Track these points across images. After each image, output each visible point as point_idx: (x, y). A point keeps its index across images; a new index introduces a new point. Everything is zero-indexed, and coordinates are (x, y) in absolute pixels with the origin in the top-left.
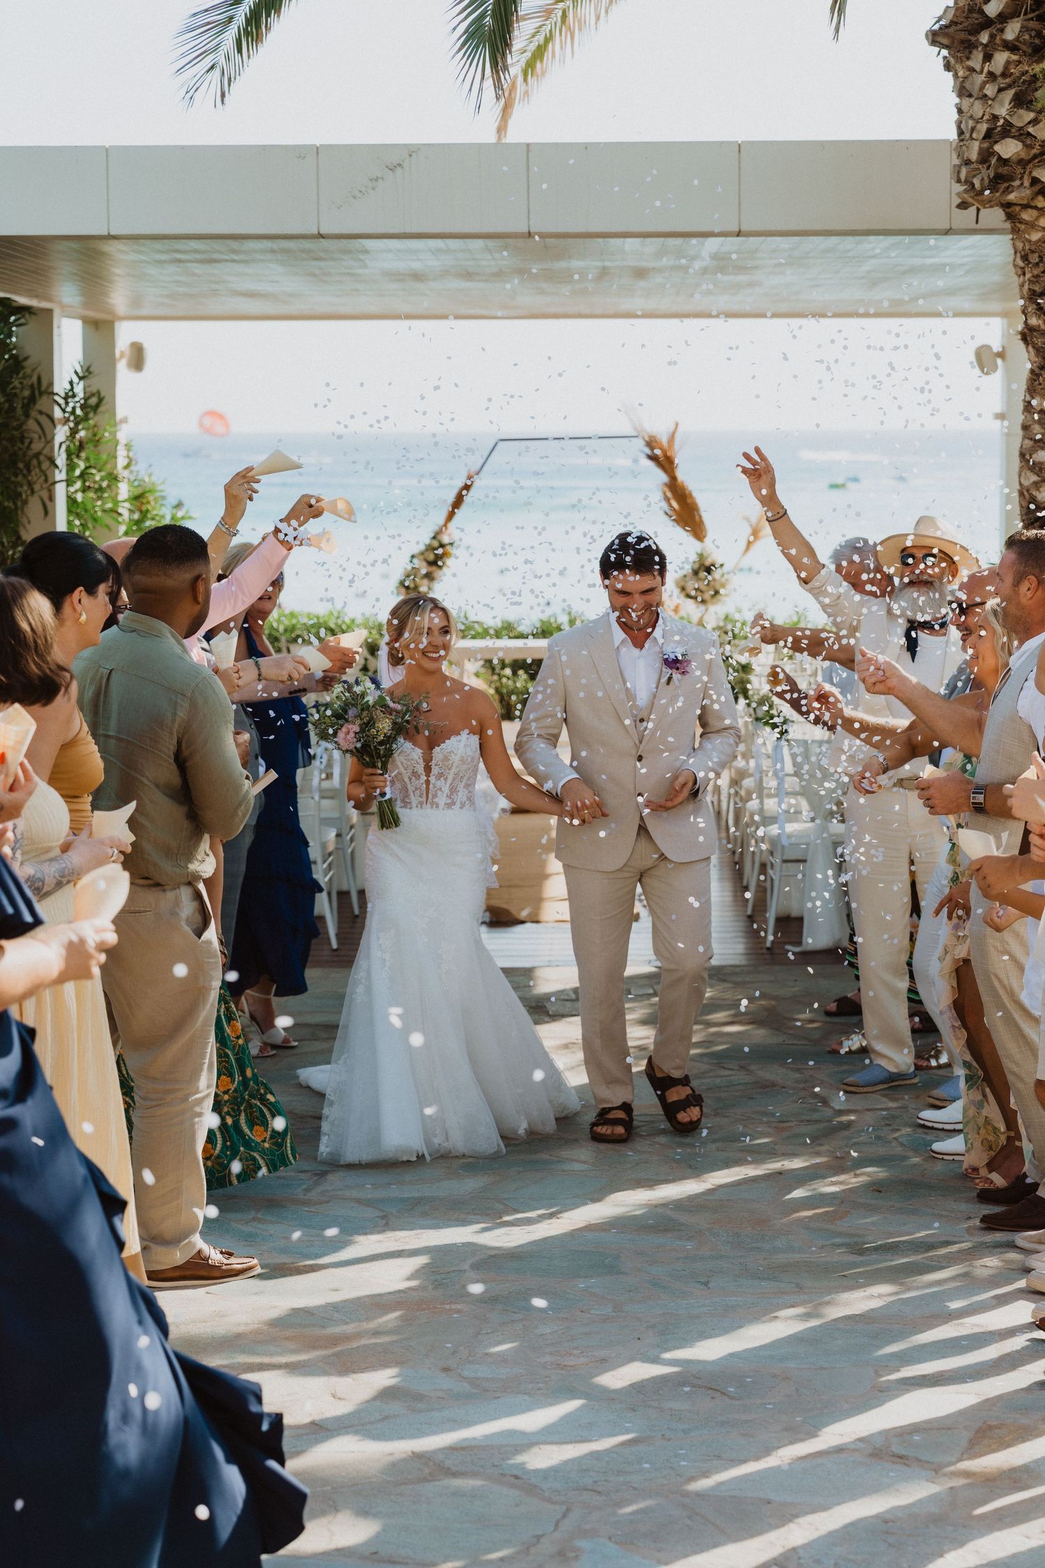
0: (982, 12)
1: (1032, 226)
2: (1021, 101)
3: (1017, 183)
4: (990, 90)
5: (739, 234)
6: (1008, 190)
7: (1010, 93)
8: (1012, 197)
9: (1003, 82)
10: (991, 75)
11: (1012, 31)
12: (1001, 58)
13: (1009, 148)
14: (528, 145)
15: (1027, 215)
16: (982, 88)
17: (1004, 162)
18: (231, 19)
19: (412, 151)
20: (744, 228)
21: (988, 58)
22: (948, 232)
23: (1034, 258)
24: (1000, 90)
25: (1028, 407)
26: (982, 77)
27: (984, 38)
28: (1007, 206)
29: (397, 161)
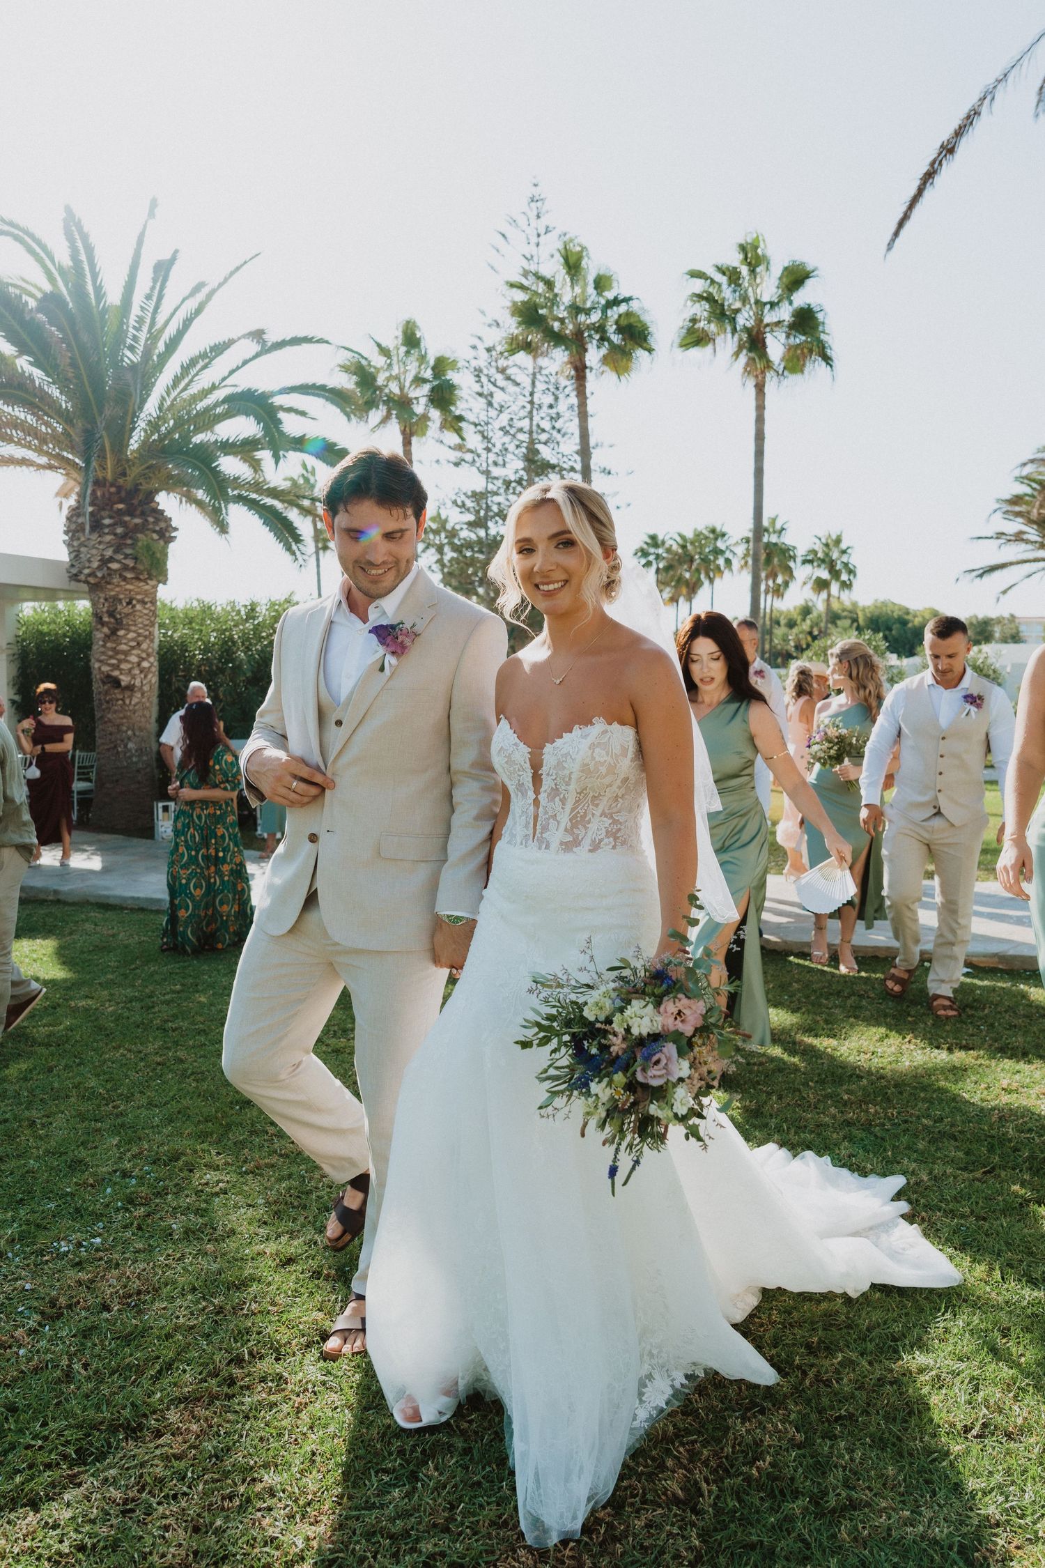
0: (100, 522)
9: (108, 545)
15: (109, 587)
17: (112, 570)
21: (101, 536)
23: (111, 600)
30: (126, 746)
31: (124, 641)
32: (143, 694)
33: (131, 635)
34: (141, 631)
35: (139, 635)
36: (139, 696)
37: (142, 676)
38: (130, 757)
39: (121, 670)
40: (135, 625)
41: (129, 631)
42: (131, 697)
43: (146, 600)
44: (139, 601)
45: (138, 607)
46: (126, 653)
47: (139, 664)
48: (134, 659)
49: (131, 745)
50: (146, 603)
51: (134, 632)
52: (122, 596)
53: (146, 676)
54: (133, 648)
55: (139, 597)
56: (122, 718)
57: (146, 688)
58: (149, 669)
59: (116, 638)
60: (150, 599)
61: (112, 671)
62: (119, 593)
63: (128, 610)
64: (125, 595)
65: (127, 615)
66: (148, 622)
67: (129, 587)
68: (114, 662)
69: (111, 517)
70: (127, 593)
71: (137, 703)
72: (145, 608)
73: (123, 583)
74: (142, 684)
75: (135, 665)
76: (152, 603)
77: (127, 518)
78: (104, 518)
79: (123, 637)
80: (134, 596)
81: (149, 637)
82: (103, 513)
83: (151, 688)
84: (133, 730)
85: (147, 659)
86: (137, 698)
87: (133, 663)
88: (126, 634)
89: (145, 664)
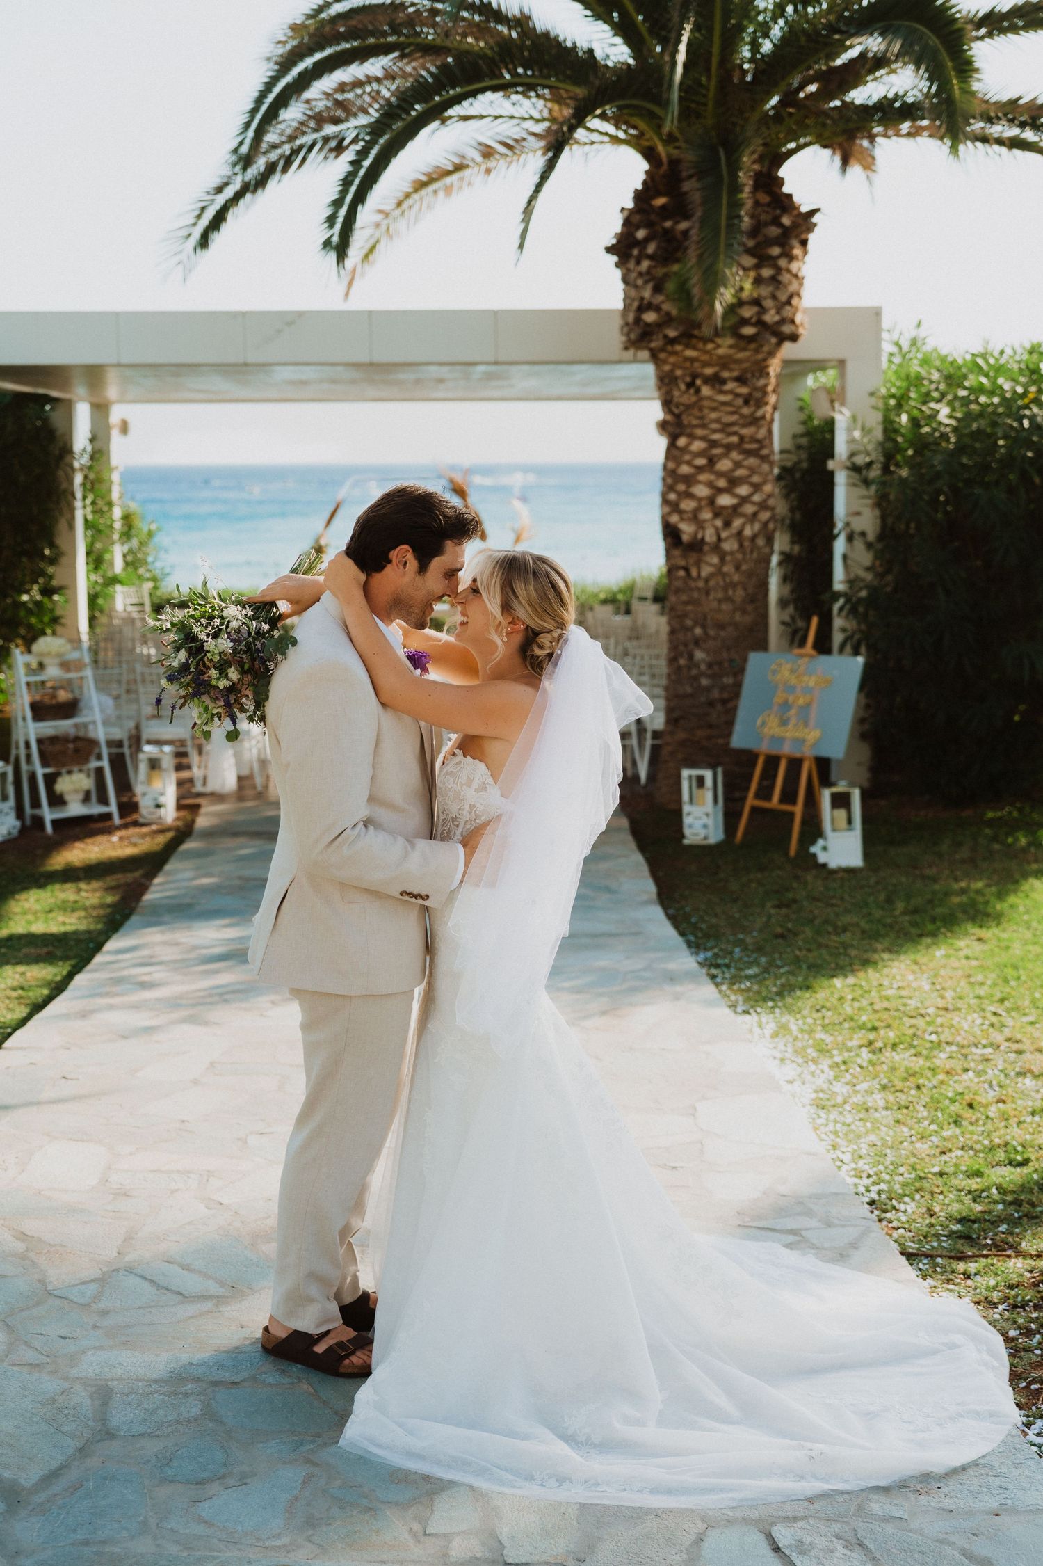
0: (633, 237)
1: (665, 362)
2: (657, 289)
3: (655, 337)
4: (640, 282)
5: (496, 363)
6: (650, 341)
7: (649, 286)
8: (653, 345)
9: (647, 278)
10: (640, 274)
11: (651, 248)
12: (646, 264)
13: (650, 317)
14: (370, 312)
15: (662, 356)
16: (636, 279)
17: (647, 325)
18: (190, 235)
19: (300, 314)
20: (500, 359)
21: (638, 263)
22: (620, 362)
23: (666, 381)
24: (646, 282)
25: (665, 467)
26: (633, 275)
27: (635, 252)
28: (651, 350)
29: (291, 321)
30: (691, 656)
31: (687, 457)
32: (722, 559)
33: (697, 446)
34: (716, 436)
35: (713, 444)
36: (715, 560)
37: (719, 523)
38: (696, 678)
39: (681, 512)
40: (704, 426)
41: (692, 437)
42: (698, 564)
43: (725, 374)
44: (708, 380)
45: (706, 391)
46: (689, 480)
47: (711, 501)
48: (701, 491)
49: (699, 655)
50: (724, 382)
51: (703, 438)
52: (679, 373)
53: (727, 524)
54: (700, 469)
55: (709, 371)
56: (686, 604)
57: (728, 546)
58: (735, 508)
59: (676, 452)
60: (735, 374)
61: (669, 514)
62: (675, 366)
63: (689, 398)
64: (684, 368)
65: (688, 407)
66: (734, 418)
67: (690, 353)
68: (672, 496)
69: (649, 225)
70: (688, 364)
71: (712, 575)
72: (722, 392)
73: (678, 348)
74: (719, 539)
75: (703, 503)
76: (741, 380)
77: (668, 224)
78: (638, 228)
79: (684, 450)
80: (699, 370)
81: (738, 447)
82: (636, 218)
83: (741, 545)
84: (704, 627)
85: (728, 490)
86: (711, 565)
87: (700, 500)
88: (688, 445)
89: (725, 500)
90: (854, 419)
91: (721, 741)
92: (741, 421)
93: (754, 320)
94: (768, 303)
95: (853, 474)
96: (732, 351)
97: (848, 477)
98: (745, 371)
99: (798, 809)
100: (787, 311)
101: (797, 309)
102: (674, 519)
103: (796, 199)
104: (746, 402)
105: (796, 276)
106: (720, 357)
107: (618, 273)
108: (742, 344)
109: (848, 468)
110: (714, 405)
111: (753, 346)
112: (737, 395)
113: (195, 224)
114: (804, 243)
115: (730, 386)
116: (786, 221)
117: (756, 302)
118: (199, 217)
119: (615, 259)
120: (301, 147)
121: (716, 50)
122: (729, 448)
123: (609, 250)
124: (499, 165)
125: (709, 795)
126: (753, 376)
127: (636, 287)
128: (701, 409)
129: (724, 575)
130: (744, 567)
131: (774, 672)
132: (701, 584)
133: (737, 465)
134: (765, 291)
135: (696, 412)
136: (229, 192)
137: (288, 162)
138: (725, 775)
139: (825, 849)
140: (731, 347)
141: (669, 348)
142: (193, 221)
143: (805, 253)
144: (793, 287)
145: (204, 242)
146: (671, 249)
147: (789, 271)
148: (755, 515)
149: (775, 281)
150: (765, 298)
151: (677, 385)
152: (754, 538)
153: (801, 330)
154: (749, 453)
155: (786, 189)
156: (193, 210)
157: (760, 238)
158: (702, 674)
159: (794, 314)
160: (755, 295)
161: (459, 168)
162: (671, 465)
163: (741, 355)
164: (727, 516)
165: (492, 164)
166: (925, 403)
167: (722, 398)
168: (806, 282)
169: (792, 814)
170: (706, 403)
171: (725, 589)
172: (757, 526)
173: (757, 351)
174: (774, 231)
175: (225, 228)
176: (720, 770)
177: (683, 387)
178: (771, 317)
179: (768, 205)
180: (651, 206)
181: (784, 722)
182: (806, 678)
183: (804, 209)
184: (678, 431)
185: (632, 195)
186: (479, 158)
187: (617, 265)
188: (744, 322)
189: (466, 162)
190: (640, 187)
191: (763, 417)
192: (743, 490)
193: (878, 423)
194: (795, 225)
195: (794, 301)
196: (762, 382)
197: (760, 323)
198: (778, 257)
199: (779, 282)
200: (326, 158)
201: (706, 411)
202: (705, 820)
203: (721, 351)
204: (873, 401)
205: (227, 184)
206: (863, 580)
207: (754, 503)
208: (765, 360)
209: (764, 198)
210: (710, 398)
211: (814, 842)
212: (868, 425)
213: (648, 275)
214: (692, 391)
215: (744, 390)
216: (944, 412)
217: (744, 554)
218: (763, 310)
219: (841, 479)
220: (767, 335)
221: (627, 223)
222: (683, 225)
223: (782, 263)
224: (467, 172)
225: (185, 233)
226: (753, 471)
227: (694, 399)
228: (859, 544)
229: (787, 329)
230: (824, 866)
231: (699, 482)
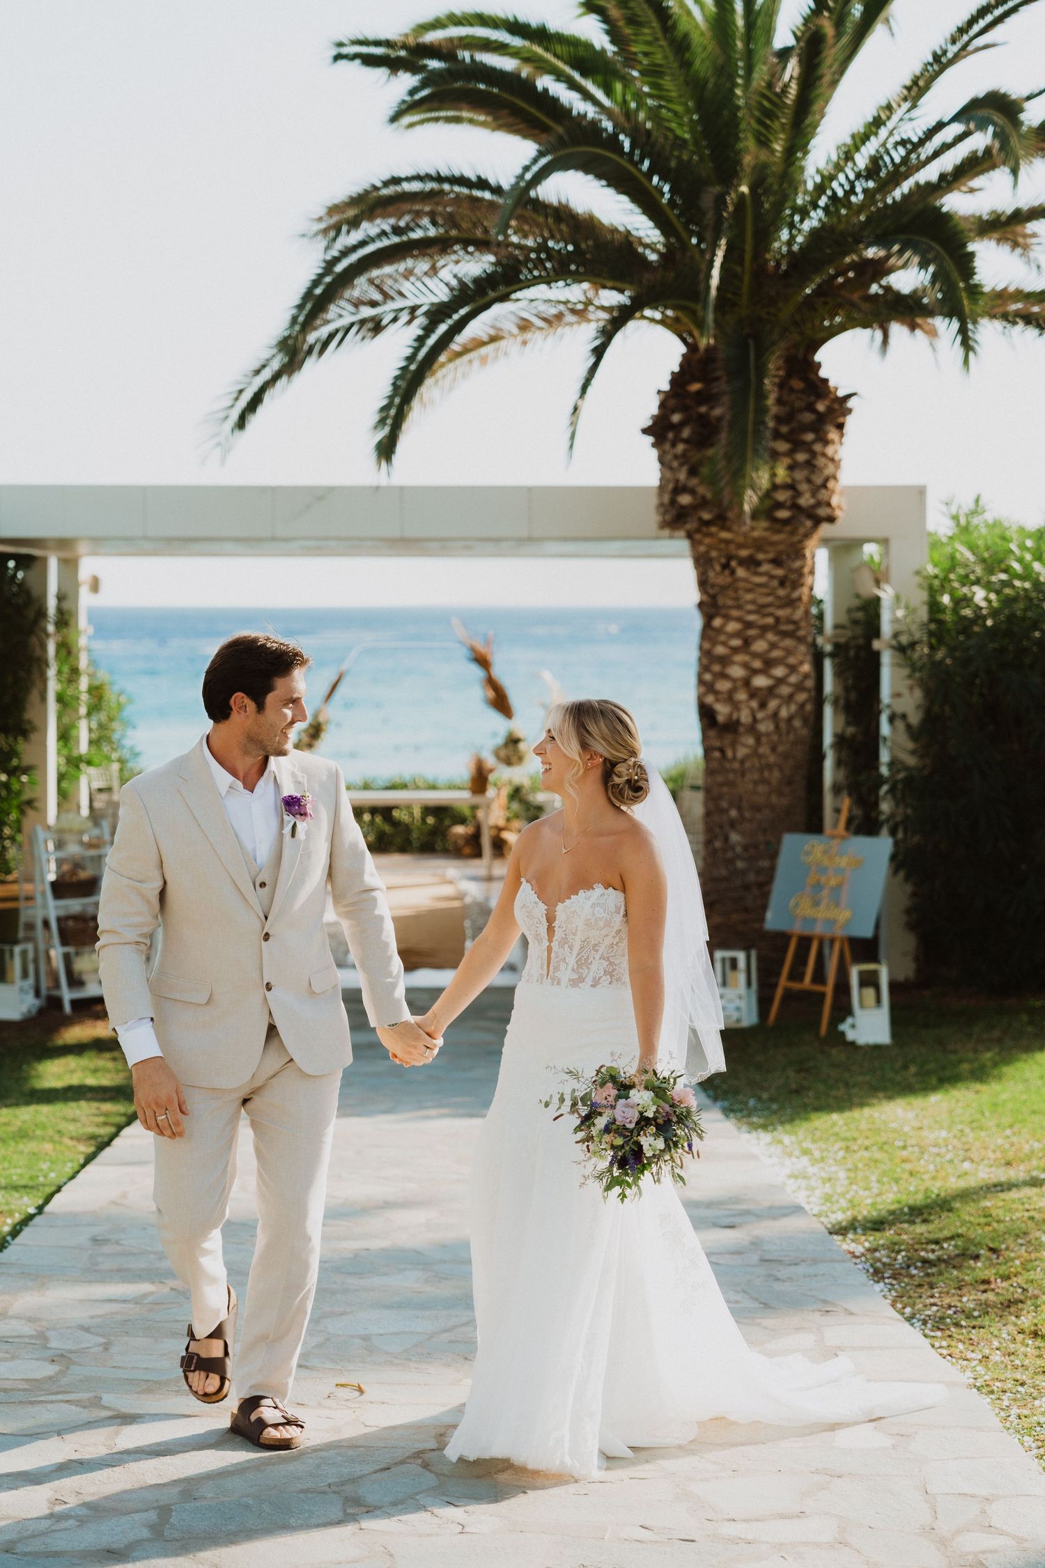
0: (669, 420)
1: (700, 543)
2: (693, 472)
3: (690, 519)
4: (675, 464)
5: (529, 539)
6: (686, 522)
7: (685, 469)
8: (688, 526)
9: (682, 460)
10: (676, 457)
11: (686, 433)
12: (680, 447)
13: (685, 499)
14: (402, 488)
15: (698, 536)
16: (671, 461)
17: (682, 507)
18: (227, 417)
19: (331, 489)
20: (534, 535)
21: (674, 445)
22: (657, 538)
23: (702, 561)
24: (681, 465)
25: (701, 648)
26: (670, 457)
27: (671, 435)
28: (687, 530)
29: (320, 496)
30: (726, 839)
32: (758, 741)
33: (733, 626)
34: (751, 618)
35: (749, 625)
36: (750, 741)
37: (754, 704)
38: (731, 862)
39: (716, 693)
40: (739, 607)
41: (727, 618)
42: (733, 745)
43: (761, 556)
44: (743, 562)
45: (741, 572)
46: (724, 661)
47: (747, 682)
48: (737, 672)
49: (735, 837)
50: (758, 564)
51: (739, 620)
52: (714, 554)
53: (763, 705)
54: (735, 650)
55: (744, 553)
56: (721, 785)
57: (763, 727)
58: (771, 691)
59: (710, 633)
60: (771, 556)
61: (705, 694)
62: (710, 547)
63: (724, 579)
64: (719, 550)
65: (724, 588)
66: (770, 599)
67: (725, 535)
68: (708, 677)
69: (683, 409)
70: (723, 546)
71: (747, 757)
72: (760, 574)
73: (713, 529)
74: (755, 720)
75: (739, 683)
76: (776, 562)
77: (703, 409)
78: (673, 411)
79: (719, 631)
80: (734, 552)
81: (773, 628)
82: (672, 402)
83: (777, 727)
84: (739, 809)
85: (765, 671)
86: (745, 746)
87: (734, 680)
88: (724, 625)
89: (761, 682)
90: (897, 598)
91: (756, 926)
92: (777, 603)
93: (788, 503)
94: (803, 487)
95: (897, 654)
96: (765, 534)
97: (893, 656)
98: (781, 553)
99: (829, 990)
100: (823, 494)
101: (833, 492)
102: (710, 699)
103: (832, 384)
104: (782, 583)
105: (832, 460)
106: (755, 540)
107: (654, 453)
108: (778, 526)
109: (893, 647)
110: (750, 586)
111: (788, 528)
112: (772, 577)
113: (232, 406)
114: (840, 427)
115: (765, 567)
116: (821, 407)
117: (791, 487)
118: (237, 399)
119: (650, 439)
120: (337, 331)
121: (748, 247)
122: (764, 629)
123: (646, 431)
124: (535, 337)
125: (741, 977)
126: (789, 557)
127: (671, 468)
128: (736, 591)
129: (760, 757)
130: (781, 749)
131: (808, 853)
132: (736, 765)
133: (773, 646)
134: (799, 475)
135: (731, 593)
136: (266, 374)
137: (325, 344)
138: (759, 959)
139: (853, 1026)
140: (766, 529)
141: (705, 529)
142: (229, 403)
143: (842, 435)
144: (830, 469)
145: (241, 423)
146: (705, 434)
147: (824, 455)
148: (791, 696)
149: (810, 465)
150: (800, 482)
151: (712, 565)
152: (790, 719)
153: (838, 513)
154: (785, 634)
155: (823, 373)
156: (231, 393)
157: (794, 424)
158: (738, 857)
159: (830, 497)
160: (789, 481)
161: (493, 339)
162: (707, 646)
163: (776, 538)
164: (763, 697)
165: (528, 336)
166: (963, 585)
167: (758, 580)
168: (843, 464)
169: (823, 995)
170: (741, 584)
171: (761, 770)
172: (793, 708)
173: (792, 533)
174: (808, 417)
175: (261, 410)
176: (754, 954)
177: (718, 568)
178: (806, 500)
179: (802, 391)
180: (688, 393)
181: (816, 904)
182: (837, 859)
183: (841, 393)
184: (713, 611)
185: (669, 378)
186: (515, 331)
187: (654, 445)
188: (779, 505)
189: (501, 333)
190: (677, 369)
191: (800, 599)
192: (779, 672)
193: (924, 603)
194: (830, 410)
195: (831, 484)
196: (797, 564)
197: (795, 507)
198: (814, 442)
199: (814, 466)
200: (363, 338)
201: (741, 593)
202: (738, 1003)
203: (756, 534)
204: (918, 579)
205: (264, 366)
206: (902, 762)
207: (790, 685)
208: (801, 542)
209: (797, 384)
210: (745, 580)
211: (843, 1020)
212: (912, 604)
213: (683, 458)
214: (727, 572)
215: (779, 572)
216: (979, 595)
217: (780, 735)
218: (798, 494)
219: (887, 659)
220: (803, 518)
221: (662, 405)
222: (717, 412)
223: (818, 447)
224: (503, 343)
225: (223, 415)
226: (789, 652)
227: (729, 580)
228: (900, 725)
229: (822, 512)
230: (853, 1044)
231: (734, 663)
